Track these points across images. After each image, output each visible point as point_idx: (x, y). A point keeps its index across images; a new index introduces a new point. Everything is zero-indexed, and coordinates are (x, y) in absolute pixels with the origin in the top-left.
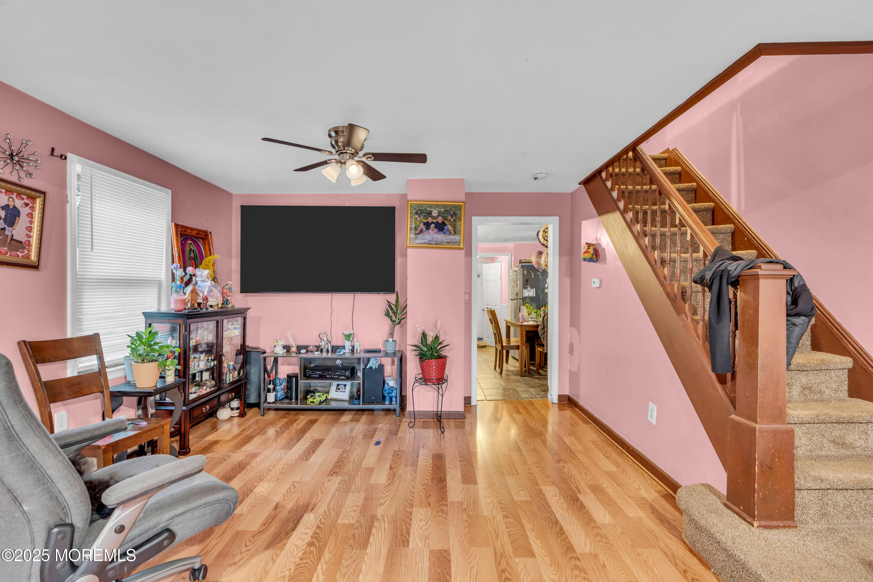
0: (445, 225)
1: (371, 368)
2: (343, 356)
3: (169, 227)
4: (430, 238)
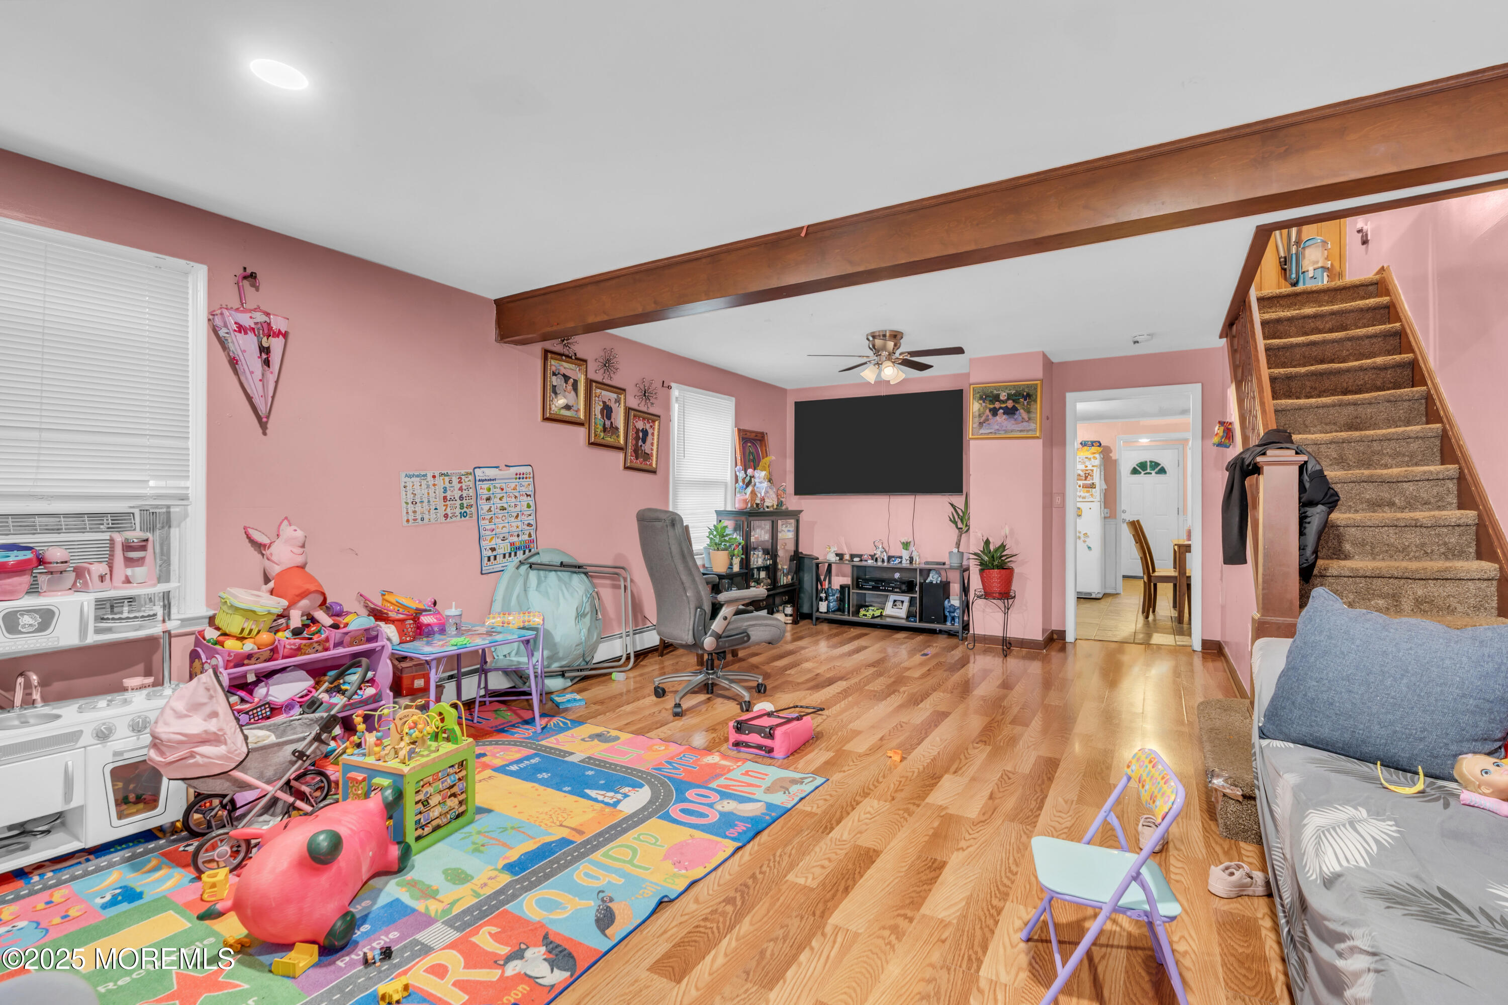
0: (1017, 410)
1: (931, 583)
2: (899, 566)
3: (733, 431)
4: (997, 427)
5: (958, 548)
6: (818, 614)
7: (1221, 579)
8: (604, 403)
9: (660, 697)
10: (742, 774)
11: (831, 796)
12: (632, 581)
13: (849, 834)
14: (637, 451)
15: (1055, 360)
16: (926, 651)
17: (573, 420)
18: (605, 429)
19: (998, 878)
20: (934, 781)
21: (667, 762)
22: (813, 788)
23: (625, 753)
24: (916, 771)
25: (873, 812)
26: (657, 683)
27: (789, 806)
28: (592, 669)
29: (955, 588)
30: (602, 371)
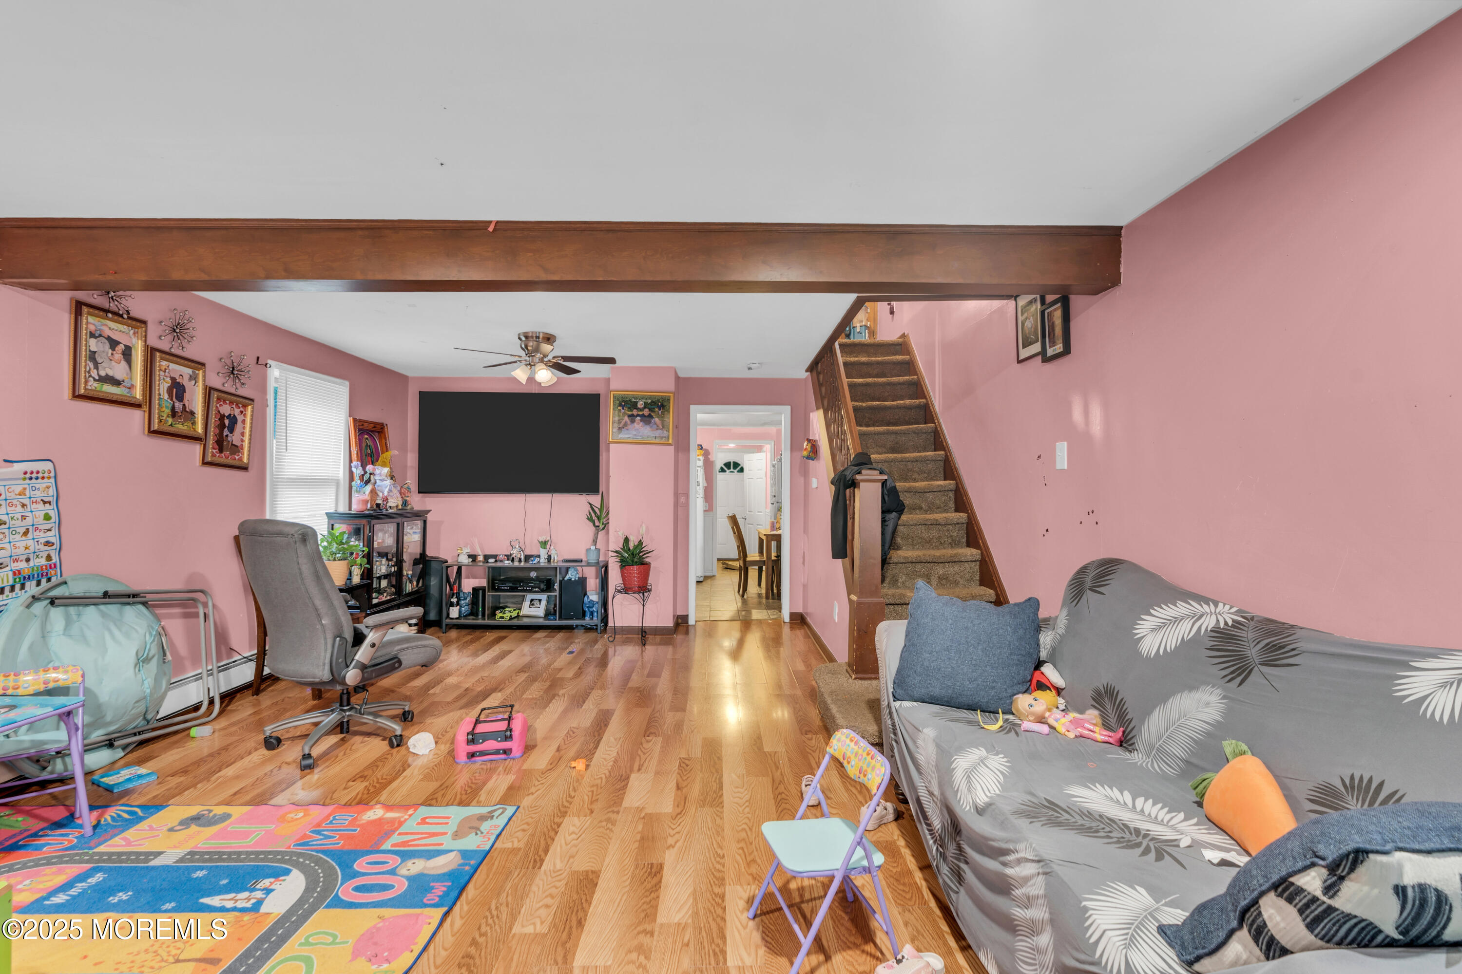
0: (652, 418)
1: (570, 580)
2: (537, 566)
3: (347, 422)
4: (635, 433)
5: (595, 545)
6: (448, 621)
7: (804, 563)
8: (173, 379)
9: (273, 749)
10: (418, 824)
11: (528, 824)
12: (214, 606)
13: (562, 862)
14: (220, 443)
15: (681, 375)
16: (570, 649)
17: (124, 399)
18: (174, 413)
19: (711, 865)
20: (623, 783)
21: (313, 832)
22: (506, 820)
23: (246, 835)
24: (603, 776)
25: (577, 831)
26: (268, 734)
27: (487, 848)
28: (154, 729)
29: (592, 584)
30: (170, 337)
